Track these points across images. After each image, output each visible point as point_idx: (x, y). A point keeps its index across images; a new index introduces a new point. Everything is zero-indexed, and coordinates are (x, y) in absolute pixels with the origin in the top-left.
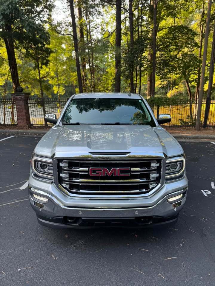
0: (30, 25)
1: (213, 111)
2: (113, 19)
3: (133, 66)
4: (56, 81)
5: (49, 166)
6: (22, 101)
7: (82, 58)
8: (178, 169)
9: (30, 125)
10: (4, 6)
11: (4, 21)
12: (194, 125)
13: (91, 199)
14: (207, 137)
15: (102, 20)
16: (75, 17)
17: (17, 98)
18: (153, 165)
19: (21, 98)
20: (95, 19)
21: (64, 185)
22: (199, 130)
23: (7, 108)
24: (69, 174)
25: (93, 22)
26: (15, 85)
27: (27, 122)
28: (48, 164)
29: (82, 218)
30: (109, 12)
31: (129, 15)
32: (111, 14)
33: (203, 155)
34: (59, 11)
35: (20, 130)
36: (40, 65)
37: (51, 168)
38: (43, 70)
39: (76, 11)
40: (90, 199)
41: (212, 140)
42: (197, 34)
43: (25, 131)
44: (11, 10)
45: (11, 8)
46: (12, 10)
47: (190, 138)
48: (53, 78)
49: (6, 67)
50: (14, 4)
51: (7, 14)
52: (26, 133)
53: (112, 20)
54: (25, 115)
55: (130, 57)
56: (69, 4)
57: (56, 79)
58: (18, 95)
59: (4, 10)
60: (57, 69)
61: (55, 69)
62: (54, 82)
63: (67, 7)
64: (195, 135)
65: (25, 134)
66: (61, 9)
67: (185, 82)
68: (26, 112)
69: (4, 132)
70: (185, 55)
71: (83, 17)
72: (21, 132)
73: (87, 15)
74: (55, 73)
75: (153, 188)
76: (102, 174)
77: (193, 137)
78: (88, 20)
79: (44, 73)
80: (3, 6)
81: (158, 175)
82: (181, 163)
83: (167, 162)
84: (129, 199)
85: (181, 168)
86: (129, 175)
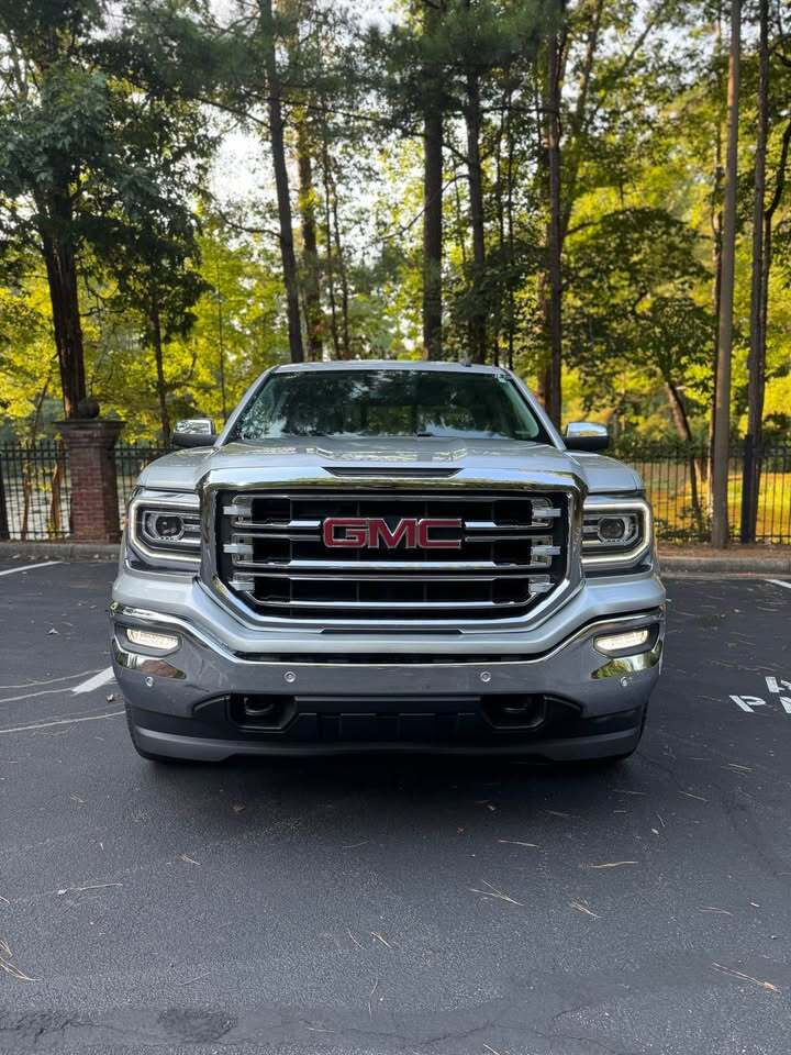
0: (136, 185)
1: (778, 510)
2: (417, 196)
3: (482, 331)
4: (218, 400)
5: (186, 521)
6: (92, 450)
7: (310, 321)
8: (628, 539)
9: (116, 534)
10: (56, 125)
11: (51, 172)
12: (705, 537)
13: (329, 631)
14: (754, 565)
15: (379, 199)
16: (290, 186)
17: (75, 438)
18: (539, 513)
19: (91, 437)
20: (356, 192)
21: (235, 584)
22: (725, 548)
23: (36, 503)
24: (256, 542)
25: (348, 204)
26: (70, 403)
27: (105, 524)
28: (181, 515)
29: (297, 699)
30: (402, 174)
31: (469, 169)
32: (409, 180)
33: (737, 611)
34: (236, 167)
35: (80, 546)
36: (163, 333)
37: (194, 527)
38: (172, 362)
39: (293, 169)
40: (323, 633)
41: (773, 575)
42: (700, 234)
43: (98, 547)
44: (76, 138)
45: (79, 131)
46: (81, 139)
47: (692, 570)
48: (205, 388)
49: (44, 352)
50: (87, 117)
51: (61, 149)
52: (99, 553)
53: (412, 199)
54: (101, 497)
55: (473, 305)
56: (268, 145)
57: (217, 394)
58: (81, 428)
59: (54, 139)
60: (223, 359)
61: (214, 359)
62: (209, 402)
63: (261, 157)
64: (709, 559)
65: (97, 556)
66: (241, 162)
67: (671, 410)
68: (104, 488)
69: (20, 552)
70: (661, 303)
71: (316, 185)
72: (84, 552)
73: (327, 180)
74: (211, 373)
75: (542, 597)
76: (368, 538)
77: (705, 567)
78: (332, 197)
79: (174, 371)
80: (53, 126)
81: (556, 550)
82: (637, 517)
83: (586, 507)
84: (460, 633)
85: (636, 536)
86: (459, 547)
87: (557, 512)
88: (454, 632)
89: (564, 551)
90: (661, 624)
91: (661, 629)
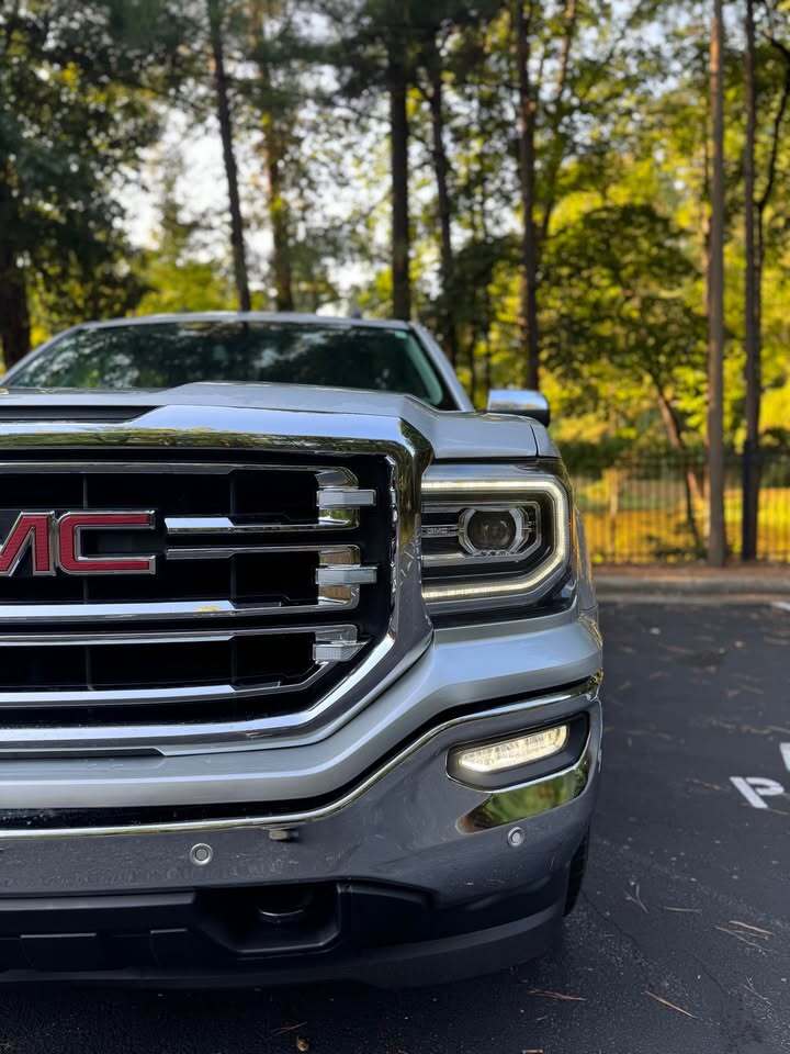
8: (521, 550)
14: (757, 586)
22: (723, 566)
33: (739, 645)
41: (779, 598)
64: (705, 579)
75: (341, 670)
77: (701, 589)
81: (368, 575)
82: (538, 509)
83: (425, 486)
84: (160, 755)
85: (538, 543)
86: (152, 570)
87: (367, 497)
88: (144, 753)
89: (384, 575)
90: (592, 711)
91: (593, 723)
